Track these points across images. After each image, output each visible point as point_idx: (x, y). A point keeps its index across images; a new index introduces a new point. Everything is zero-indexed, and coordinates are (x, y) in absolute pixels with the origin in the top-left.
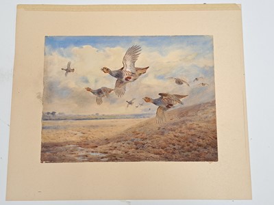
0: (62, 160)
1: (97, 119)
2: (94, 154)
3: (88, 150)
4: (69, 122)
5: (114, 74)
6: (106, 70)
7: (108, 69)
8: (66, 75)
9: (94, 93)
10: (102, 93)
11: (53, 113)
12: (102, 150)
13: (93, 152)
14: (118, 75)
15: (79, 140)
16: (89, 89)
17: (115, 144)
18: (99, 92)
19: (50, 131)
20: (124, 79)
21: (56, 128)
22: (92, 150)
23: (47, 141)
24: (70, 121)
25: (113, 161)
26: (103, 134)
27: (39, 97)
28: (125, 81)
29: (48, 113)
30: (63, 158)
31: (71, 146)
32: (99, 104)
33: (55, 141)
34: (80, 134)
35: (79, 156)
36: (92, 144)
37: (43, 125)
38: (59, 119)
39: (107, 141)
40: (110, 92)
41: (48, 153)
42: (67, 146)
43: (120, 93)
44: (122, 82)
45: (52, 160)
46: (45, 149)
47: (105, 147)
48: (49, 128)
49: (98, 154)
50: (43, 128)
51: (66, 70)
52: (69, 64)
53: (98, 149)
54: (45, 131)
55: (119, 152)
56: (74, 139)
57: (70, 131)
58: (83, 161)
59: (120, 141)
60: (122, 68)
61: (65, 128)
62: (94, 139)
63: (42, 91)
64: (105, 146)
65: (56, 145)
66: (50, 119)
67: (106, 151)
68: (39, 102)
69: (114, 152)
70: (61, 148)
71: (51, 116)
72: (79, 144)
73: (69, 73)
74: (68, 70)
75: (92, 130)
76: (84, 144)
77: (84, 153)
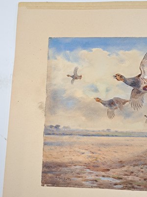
0: (67, 184)
1: (108, 135)
2: (106, 179)
3: (98, 173)
4: (74, 139)
5: (129, 82)
6: (119, 77)
7: (121, 77)
8: (72, 82)
9: (104, 104)
10: (114, 105)
11: (57, 127)
12: (115, 175)
13: (103, 176)
14: (135, 83)
15: (87, 160)
16: (98, 100)
17: (132, 169)
18: (111, 103)
19: (53, 147)
20: (141, 88)
21: (60, 145)
22: (103, 173)
23: (49, 160)
24: (76, 137)
25: (129, 189)
26: (116, 154)
27: (40, 107)
28: (143, 91)
29: (51, 127)
30: (68, 181)
31: (77, 167)
32: (110, 117)
33: (58, 161)
34: (88, 154)
35: (87, 180)
36: (102, 167)
37: (45, 140)
38: (64, 134)
39: (121, 164)
40: (124, 103)
41: (50, 175)
42: (73, 167)
43: (137, 106)
44: (139, 92)
45: (54, 184)
46: (47, 170)
47: (118, 172)
48: (51, 144)
49: (110, 179)
50: (45, 144)
51: (73, 77)
52: (76, 70)
53: (110, 173)
54: (47, 147)
55: (137, 179)
56: (81, 159)
57: (77, 149)
58: (92, 187)
59: (137, 165)
60: (140, 75)
61: (71, 145)
62: (105, 160)
63: (44, 100)
64: (119, 170)
65: (60, 165)
66: (53, 134)
67: (120, 177)
68: (41, 113)
69: (130, 178)
70: (65, 169)
71: (55, 130)
72: (88, 166)
73: (76, 80)
74: (75, 77)
75: (103, 149)
76: (93, 166)
77: (93, 177)
